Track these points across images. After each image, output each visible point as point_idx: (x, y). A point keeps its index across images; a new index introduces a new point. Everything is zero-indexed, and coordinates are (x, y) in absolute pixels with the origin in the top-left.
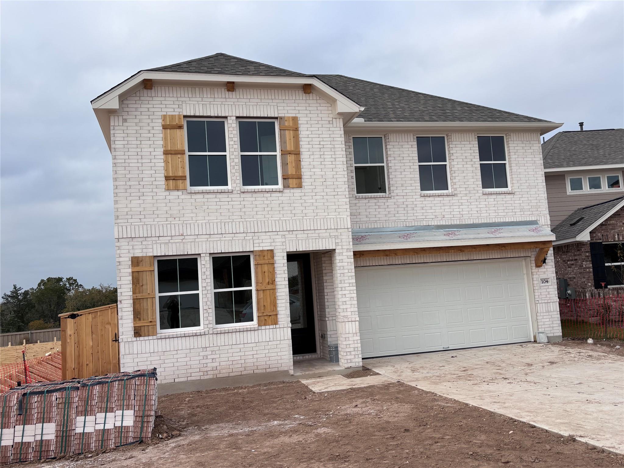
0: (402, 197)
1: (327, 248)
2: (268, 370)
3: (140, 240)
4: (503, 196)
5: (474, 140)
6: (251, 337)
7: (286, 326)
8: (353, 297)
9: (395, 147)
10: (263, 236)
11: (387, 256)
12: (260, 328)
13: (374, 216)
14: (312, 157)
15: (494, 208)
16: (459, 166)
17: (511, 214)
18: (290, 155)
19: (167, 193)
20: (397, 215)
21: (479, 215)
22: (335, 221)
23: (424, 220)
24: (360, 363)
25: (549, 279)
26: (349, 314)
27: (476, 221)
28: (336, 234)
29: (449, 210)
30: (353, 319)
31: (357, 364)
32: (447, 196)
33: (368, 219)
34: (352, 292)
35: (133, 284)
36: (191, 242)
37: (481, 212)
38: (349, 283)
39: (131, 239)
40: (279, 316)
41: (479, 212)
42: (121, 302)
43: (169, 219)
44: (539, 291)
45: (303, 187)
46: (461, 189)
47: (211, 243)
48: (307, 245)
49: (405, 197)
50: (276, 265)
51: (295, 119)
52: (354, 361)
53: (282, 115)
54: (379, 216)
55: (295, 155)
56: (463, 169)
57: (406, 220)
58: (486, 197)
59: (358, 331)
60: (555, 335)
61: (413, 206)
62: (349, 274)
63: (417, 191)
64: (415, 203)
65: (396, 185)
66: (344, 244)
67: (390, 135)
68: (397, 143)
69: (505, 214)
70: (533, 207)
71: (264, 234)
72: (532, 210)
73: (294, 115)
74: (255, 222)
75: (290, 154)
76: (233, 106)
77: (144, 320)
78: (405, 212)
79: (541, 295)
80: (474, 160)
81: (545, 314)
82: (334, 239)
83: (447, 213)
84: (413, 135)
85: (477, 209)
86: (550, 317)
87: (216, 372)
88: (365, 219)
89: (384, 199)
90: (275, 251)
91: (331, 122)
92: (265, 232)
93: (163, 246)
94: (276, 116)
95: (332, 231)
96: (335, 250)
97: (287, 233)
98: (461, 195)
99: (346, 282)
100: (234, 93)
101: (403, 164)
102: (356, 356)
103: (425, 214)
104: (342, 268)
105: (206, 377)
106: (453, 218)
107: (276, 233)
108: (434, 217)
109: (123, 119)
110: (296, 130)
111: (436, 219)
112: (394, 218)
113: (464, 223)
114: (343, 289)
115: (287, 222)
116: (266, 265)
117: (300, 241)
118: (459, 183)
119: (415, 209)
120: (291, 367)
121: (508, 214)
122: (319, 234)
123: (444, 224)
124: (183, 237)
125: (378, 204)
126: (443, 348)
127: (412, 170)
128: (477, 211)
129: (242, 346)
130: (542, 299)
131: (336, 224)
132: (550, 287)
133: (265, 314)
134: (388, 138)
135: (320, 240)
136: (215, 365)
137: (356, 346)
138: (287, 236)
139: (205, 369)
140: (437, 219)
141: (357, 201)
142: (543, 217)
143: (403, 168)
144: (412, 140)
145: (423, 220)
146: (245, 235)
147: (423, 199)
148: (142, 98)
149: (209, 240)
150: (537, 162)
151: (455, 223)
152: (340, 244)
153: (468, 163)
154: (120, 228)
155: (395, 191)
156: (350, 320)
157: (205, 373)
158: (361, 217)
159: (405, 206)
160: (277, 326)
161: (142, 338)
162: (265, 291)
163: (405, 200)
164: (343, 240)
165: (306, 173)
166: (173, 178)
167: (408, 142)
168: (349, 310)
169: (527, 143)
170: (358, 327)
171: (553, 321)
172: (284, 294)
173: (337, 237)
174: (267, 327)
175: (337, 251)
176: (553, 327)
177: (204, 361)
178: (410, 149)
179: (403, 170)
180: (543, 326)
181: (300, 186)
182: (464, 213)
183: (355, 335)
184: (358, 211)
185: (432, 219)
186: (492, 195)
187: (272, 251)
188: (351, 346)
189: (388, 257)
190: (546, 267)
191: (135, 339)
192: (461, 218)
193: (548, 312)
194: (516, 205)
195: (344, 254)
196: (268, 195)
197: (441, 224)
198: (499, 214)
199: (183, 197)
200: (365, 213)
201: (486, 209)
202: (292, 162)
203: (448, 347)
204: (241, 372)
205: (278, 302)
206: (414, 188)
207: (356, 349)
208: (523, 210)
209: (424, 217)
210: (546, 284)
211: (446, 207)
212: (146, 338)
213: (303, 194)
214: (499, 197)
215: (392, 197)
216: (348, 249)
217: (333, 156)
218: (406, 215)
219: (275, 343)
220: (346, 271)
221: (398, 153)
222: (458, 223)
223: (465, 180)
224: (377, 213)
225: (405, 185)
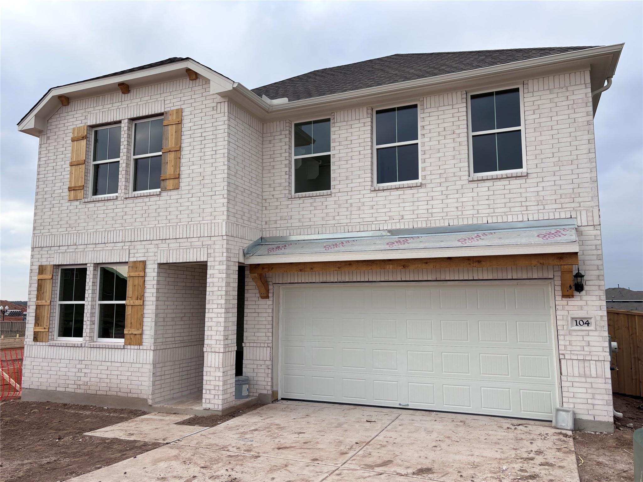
0: (346, 194)
1: (198, 260)
2: (130, 395)
3: (47, 249)
4: (506, 182)
5: (460, 101)
6: (118, 355)
7: (149, 348)
8: (220, 322)
9: (342, 128)
10: (139, 246)
11: (301, 270)
12: (126, 347)
13: (308, 220)
14: (192, 152)
15: (487, 202)
16: (431, 143)
17: (519, 209)
18: (170, 153)
19: (69, 204)
20: (337, 218)
21: (460, 213)
22: (209, 227)
23: (374, 223)
24: (219, 406)
25: (591, 318)
26: (213, 342)
27: (455, 223)
28: (209, 243)
29: (411, 208)
30: (217, 350)
31: (216, 407)
32: (410, 188)
33: (301, 224)
34: (219, 315)
35: (38, 291)
36: (81, 252)
37: (463, 209)
38: (218, 304)
39: (41, 248)
40: (144, 337)
41: (460, 209)
42: (29, 307)
43: (68, 229)
44: (568, 338)
45: (180, 187)
46: (433, 177)
47: (96, 252)
48: (178, 256)
49: (350, 194)
50: (147, 279)
51: (180, 112)
52: (212, 402)
53: (169, 109)
54: (315, 219)
55: (175, 152)
56: (438, 147)
57: (348, 224)
58: (474, 185)
59: (221, 366)
60: (597, 419)
61: (360, 204)
62: (219, 293)
63: (366, 184)
64: (362, 200)
65: (339, 179)
66: (217, 255)
67: (336, 113)
68: (345, 123)
69: (508, 210)
70: (563, 196)
71: (139, 243)
72: (562, 201)
73: (179, 107)
74: (133, 230)
75: (170, 151)
76: (127, 108)
77: (41, 326)
78: (348, 213)
79: (570, 344)
80: (457, 131)
81: (577, 379)
82: (206, 249)
83: (408, 213)
84: (367, 109)
85: (456, 205)
86: (588, 386)
87: (87, 387)
88: (298, 224)
89: (322, 197)
90: (147, 263)
91: (215, 108)
92: (140, 241)
93: (61, 255)
94: (163, 111)
95: (205, 239)
96: (207, 262)
97: (160, 241)
98: (432, 185)
99: (215, 302)
100: (129, 94)
101: (350, 150)
102: (216, 397)
103: (374, 215)
104: (211, 285)
105: (79, 391)
106: (417, 219)
107: (150, 242)
108: (387, 218)
109: (47, 137)
110: (180, 123)
111: (390, 221)
112: (333, 222)
113: (433, 225)
114: (211, 310)
115: (161, 229)
116: (137, 278)
117: (171, 251)
118: (430, 168)
119: (362, 208)
120: (149, 396)
121: (512, 209)
122: (191, 242)
123: (402, 227)
124: (75, 247)
125: (315, 204)
126: (400, 404)
127: (362, 156)
128: (457, 208)
129: (109, 364)
130: (572, 352)
131: (209, 230)
132: (591, 333)
133: (130, 333)
134: (334, 118)
135: (192, 250)
136: (87, 379)
137: (217, 383)
138: (159, 246)
139: (79, 383)
140: (394, 221)
141: (290, 202)
142: (584, 213)
143: (350, 154)
144: (365, 116)
145: (371, 223)
146: (123, 244)
147: (373, 194)
148: (61, 115)
149: (95, 249)
150: (580, 120)
151: (420, 226)
152: (212, 255)
153: (447, 137)
154: (35, 238)
155: (336, 187)
156: (213, 350)
157: (79, 387)
158: (292, 221)
159: (348, 205)
160: (141, 347)
161: (38, 343)
162: (134, 306)
163: (349, 197)
164: (216, 251)
165: (185, 171)
166: (73, 189)
167: (359, 119)
168: (214, 338)
169: (561, 90)
170: (221, 361)
171: (593, 394)
172: (150, 311)
173: (210, 246)
174: (132, 347)
175: (209, 264)
176: (593, 405)
177: (79, 374)
178: (362, 129)
179: (349, 158)
180: (571, 400)
181: (177, 188)
182: (434, 211)
183: (217, 370)
184: (290, 214)
185: (384, 222)
186: (485, 181)
187: (144, 263)
188: (212, 383)
189: (303, 273)
190: (585, 298)
191: (33, 343)
192: (430, 219)
193: (585, 376)
194: (528, 194)
195: (216, 267)
196: (147, 200)
197: (398, 227)
198: (496, 210)
199: (79, 207)
200: (298, 217)
201: (472, 203)
202: (171, 160)
203: (408, 405)
204: (107, 391)
205: (145, 320)
206: (363, 180)
207: (217, 388)
208: (542, 202)
209: (373, 219)
210: (585, 327)
211: (407, 204)
212: (41, 344)
213: (179, 196)
214: (497, 183)
215: (333, 195)
216: (221, 261)
217: (214, 149)
218: (349, 217)
219: (137, 365)
220: (216, 289)
221: (346, 135)
222: (424, 226)
223: (440, 163)
224: (312, 216)
225: (351, 177)
